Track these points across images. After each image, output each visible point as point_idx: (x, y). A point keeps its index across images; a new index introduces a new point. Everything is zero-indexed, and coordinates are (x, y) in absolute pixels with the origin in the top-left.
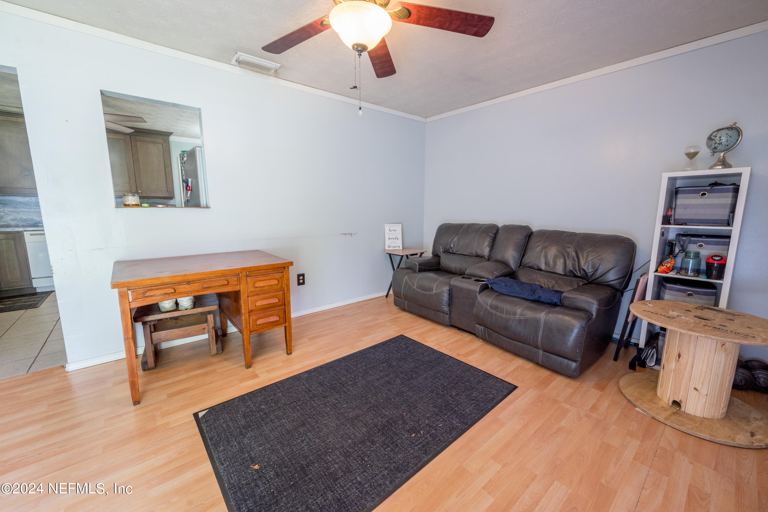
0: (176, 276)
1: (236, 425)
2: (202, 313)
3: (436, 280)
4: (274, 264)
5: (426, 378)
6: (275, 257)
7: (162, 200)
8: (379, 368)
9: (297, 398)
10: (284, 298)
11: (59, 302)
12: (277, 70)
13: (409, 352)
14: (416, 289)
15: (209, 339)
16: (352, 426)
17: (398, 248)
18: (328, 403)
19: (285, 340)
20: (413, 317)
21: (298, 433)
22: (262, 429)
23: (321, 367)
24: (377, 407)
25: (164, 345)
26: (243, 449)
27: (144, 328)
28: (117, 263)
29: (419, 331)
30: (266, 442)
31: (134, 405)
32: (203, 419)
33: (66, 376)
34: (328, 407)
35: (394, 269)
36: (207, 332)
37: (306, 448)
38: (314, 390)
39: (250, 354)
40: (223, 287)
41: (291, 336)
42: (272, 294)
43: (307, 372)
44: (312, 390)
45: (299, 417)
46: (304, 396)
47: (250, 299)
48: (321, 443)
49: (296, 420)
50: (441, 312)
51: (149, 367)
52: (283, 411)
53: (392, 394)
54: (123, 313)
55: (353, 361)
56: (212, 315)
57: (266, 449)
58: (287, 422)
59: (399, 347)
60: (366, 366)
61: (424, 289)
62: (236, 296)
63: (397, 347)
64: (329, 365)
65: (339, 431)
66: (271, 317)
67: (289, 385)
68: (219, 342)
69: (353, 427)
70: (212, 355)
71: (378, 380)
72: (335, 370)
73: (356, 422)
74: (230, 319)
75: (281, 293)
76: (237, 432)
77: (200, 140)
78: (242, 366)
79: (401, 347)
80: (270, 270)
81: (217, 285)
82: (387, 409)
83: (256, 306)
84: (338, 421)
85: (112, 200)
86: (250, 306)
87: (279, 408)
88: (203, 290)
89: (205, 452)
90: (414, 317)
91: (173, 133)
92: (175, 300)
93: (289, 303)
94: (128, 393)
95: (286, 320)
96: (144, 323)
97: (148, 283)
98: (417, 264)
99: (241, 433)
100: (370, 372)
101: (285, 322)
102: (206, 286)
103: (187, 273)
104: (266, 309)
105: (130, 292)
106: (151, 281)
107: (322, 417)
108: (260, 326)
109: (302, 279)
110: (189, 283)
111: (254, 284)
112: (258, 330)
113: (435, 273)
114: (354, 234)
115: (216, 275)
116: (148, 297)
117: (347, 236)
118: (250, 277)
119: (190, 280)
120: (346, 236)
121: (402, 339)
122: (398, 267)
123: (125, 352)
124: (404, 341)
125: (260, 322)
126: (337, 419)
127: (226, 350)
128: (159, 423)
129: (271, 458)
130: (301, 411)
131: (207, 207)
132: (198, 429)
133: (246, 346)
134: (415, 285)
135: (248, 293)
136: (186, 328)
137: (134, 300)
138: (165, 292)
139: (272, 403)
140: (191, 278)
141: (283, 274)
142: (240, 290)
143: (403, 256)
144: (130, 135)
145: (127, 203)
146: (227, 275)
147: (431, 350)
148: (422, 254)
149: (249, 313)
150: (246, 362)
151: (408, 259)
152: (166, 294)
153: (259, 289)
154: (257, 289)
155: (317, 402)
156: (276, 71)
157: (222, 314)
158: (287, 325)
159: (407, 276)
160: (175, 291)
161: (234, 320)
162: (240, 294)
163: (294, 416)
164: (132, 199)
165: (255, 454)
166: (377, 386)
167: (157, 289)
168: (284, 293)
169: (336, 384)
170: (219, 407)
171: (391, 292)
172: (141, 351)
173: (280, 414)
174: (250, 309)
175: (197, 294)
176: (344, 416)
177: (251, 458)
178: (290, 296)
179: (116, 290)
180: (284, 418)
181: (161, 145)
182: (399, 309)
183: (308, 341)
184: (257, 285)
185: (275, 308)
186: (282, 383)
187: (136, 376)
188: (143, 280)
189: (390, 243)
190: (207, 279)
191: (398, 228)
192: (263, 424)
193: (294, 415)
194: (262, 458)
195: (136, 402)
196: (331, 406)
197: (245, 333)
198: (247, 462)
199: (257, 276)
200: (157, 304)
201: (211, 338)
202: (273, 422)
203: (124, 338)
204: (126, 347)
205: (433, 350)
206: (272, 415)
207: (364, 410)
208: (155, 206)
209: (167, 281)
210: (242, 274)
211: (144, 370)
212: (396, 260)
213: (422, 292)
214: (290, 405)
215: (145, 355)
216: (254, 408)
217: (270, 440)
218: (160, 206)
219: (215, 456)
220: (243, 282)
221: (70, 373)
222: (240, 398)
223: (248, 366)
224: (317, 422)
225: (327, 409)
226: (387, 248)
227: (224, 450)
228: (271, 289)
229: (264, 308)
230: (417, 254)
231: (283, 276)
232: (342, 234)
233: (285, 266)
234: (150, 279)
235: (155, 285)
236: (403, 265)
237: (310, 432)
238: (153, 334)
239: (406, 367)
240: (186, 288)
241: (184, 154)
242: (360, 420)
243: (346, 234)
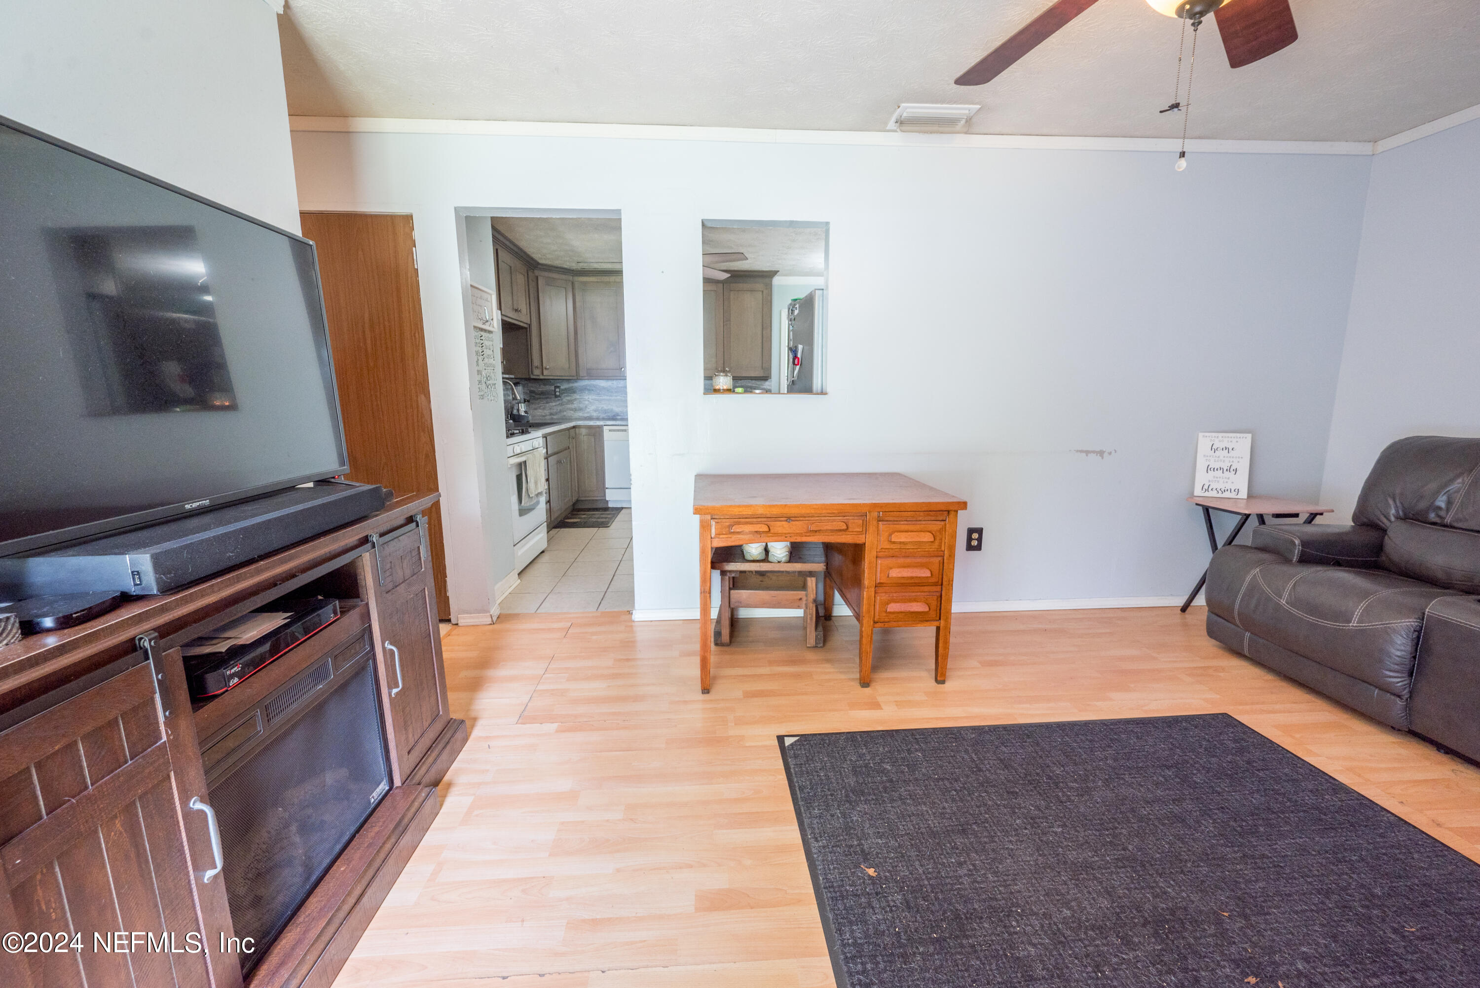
0: (774, 506)
1: (840, 781)
2: (800, 573)
3: (1366, 594)
4: (930, 503)
5: (1303, 851)
6: (931, 489)
7: (754, 381)
8: (1152, 775)
9: (952, 774)
10: (941, 571)
11: (634, 523)
12: (970, 119)
13: (1248, 763)
14: (1287, 607)
15: (804, 619)
16: (1073, 881)
17: (1233, 495)
18: (1020, 808)
19: (934, 654)
20: (1265, 678)
21: (951, 844)
22: (884, 807)
23: (1005, 728)
24: (1144, 866)
25: (744, 613)
26: (851, 828)
27: (722, 580)
28: (699, 477)
29: (1281, 718)
30: (889, 834)
31: (702, 693)
32: (790, 750)
33: (632, 626)
34: (1019, 818)
35: (1214, 547)
36: (804, 606)
37: (966, 880)
38: (989, 771)
39: (869, 662)
40: (839, 534)
41: (946, 648)
42: (919, 560)
43: (975, 730)
44: (984, 769)
45: (954, 814)
46: (967, 776)
47: (879, 561)
48: (1000, 886)
49: (947, 816)
50: (1376, 687)
51: (723, 641)
52: (924, 788)
53: (1189, 850)
54: (703, 552)
55: (1083, 738)
56: (814, 579)
57: (889, 847)
58: (930, 812)
59: (1215, 743)
60: (1115, 760)
61: (1314, 609)
62: (856, 552)
63: (1208, 741)
64: (1024, 729)
65: (1041, 879)
66: (914, 604)
67: (938, 742)
68: (820, 628)
69: (1077, 885)
70: (808, 647)
71: (1148, 802)
72: (1038, 744)
73: (1085, 876)
74: (841, 591)
75: (937, 560)
76: (842, 794)
77: (822, 278)
78: (853, 680)
79: (1222, 745)
80: (922, 514)
81: (830, 528)
82: (1172, 882)
83: (888, 577)
84: (1040, 855)
85: (700, 383)
86: (878, 575)
87: (916, 779)
88: (808, 535)
89: (790, 806)
90: (1270, 677)
91: (778, 271)
92: (764, 544)
93: (951, 582)
94: (697, 672)
95: (940, 615)
96: (723, 573)
97: (736, 511)
98: (1297, 542)
99: (848, 799)
100: (1127, 777)
101: (938, 619)
102: (813, 528)
103: (788, 503)
104: (905, 585)
105: (713, 523)
106: (741, 509)
107: (1003, 833)
108: (892, 616)
109: (976, 539)
110: (789, 519)
111: (890, 535)
112: (888, 622)
113: (1358, 574)
114: (1110, 453)
115: (830, 512)
116: (734, 533)
117: (1091, 456)
118: (885, 523)
119: (791, 515)
120: (1087, 455)
121: (1228, 725)
122: (1230, 542)
123: (699, 610)
124: (1232, 733)
125: (893, 607)
126: (1038, 851)
127: (829, 645)
128: (731, 733)
129: (898, 868)
130: (960, 804)
131: (823, 393)
132: (782, 764)
133: (864, 646)
134: (1286, 595)
135: (878, 550)
136: (776, 592)
137: (718, 534)
138: (756, 530)
139: (904, 766)
140: (794, 512)
141: (945, 525)
142: (865, 544)
143: (1247, 516)
144: (723, 282)
145: (717, 387)
146: (847, 514)
147: (1326, 780)
148: (1313, 516)
149: (875, 587)
150: (862, 674)
151: (1262, 526)
152: (756, 532)
153: (899, 546)
154: (892, 546)
155: (994, 798)
156: (969, 121)
157: (827, 579)
158: (941, 625)
159: (1258, 570)
160: (770, 530)
161: (848, 596)
162: (865, 550)
163: (944, 808)
164: (724, 382)
165: (870, 848)
166: (1145, 815)
167: (747, 523)
168: (942, 561)
169: (1038, 774)
170: (815, 739)
171: (1201, 600)
172: (714, 614)
173: (918, 793)
174: (878, 581)
175: (799, 539)
176: (1056, 851)
177: (863, 851)
178: (953, 570)
179: (698, 517)
180: (925, 804)
181: (761, 293)
182: (1220, 648)
183: (980, 666)
184: (894, 538)
185: (922, 588)
186: (923, 734)
187: (709, 651)
188: (731, 506)
189: (1209, 481)
190: (816, 516)
191: (1242, 445)
192: (886, 799)
193: (946, 805)
194: (882, 860)
195: (706, 690)
196: (1026, 819)
197: (865, 622)
198: (856, 855)
199: (896, 522)
200: (741, 546)
201: (809, 617)
202: (904, 803)
203: (701, 589)
204: (701, 604)
205: (1331, 780)
206: (903, 788)
207: (1108, 858)
208: (751, 392)
209: (761, 511)
210: (872, 514)
211: (716, 644)
212: (1225, 527)
213: (1311, 619)
214: (938, 782)
215: (719, 621)
216: (871, 762)
217: (898, 834)
218: (757, 391)
219: (806, 821)
220: (872, 529)
221: (636, 623)
222: (849, 736)
223: (865, 683)
224: (992, 839)
225: (1015, 820)
226: (1198, 492)
227: (820, 816)
228: (919, 550)
229: (902, 584)
230: (1296, 515)
231: (943, 530)
232: (1077, 451)
233: (951, 508)
234: (739, 506)
235: (744, 517)
236: (1246, 538)
237: (976, 852)
238: (732, 592)
239: (1236, 800)
240: (784, 528)
241: (795, 305)
242: (1095, 878)
243: (1087, 452)
